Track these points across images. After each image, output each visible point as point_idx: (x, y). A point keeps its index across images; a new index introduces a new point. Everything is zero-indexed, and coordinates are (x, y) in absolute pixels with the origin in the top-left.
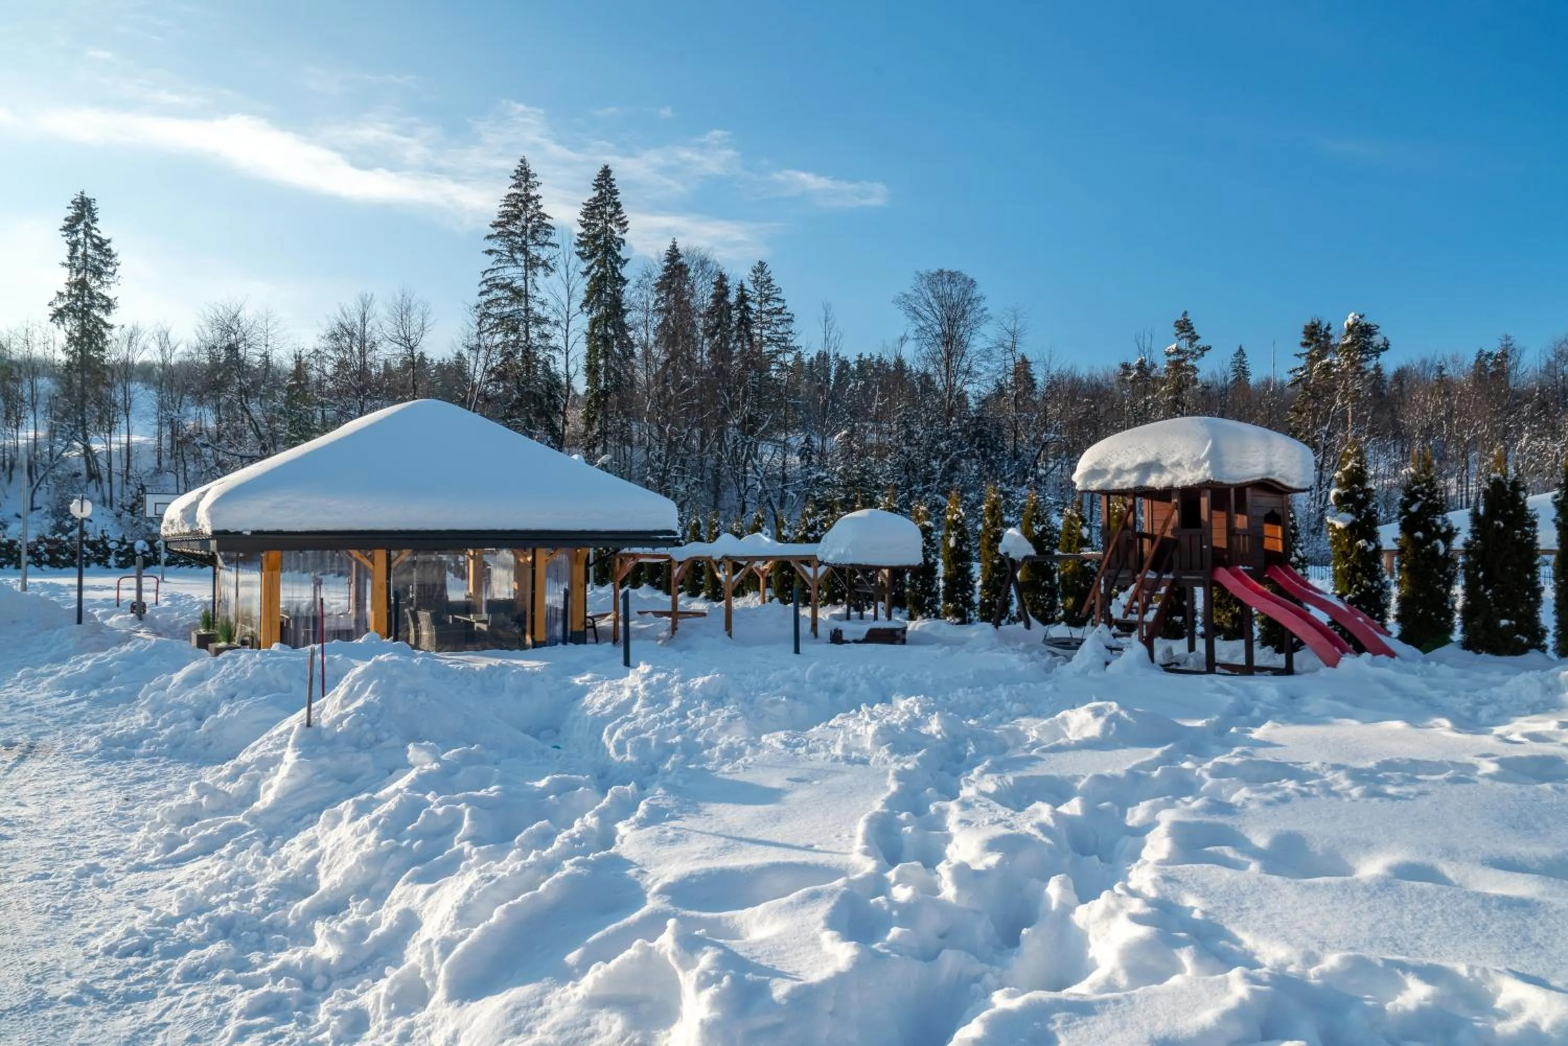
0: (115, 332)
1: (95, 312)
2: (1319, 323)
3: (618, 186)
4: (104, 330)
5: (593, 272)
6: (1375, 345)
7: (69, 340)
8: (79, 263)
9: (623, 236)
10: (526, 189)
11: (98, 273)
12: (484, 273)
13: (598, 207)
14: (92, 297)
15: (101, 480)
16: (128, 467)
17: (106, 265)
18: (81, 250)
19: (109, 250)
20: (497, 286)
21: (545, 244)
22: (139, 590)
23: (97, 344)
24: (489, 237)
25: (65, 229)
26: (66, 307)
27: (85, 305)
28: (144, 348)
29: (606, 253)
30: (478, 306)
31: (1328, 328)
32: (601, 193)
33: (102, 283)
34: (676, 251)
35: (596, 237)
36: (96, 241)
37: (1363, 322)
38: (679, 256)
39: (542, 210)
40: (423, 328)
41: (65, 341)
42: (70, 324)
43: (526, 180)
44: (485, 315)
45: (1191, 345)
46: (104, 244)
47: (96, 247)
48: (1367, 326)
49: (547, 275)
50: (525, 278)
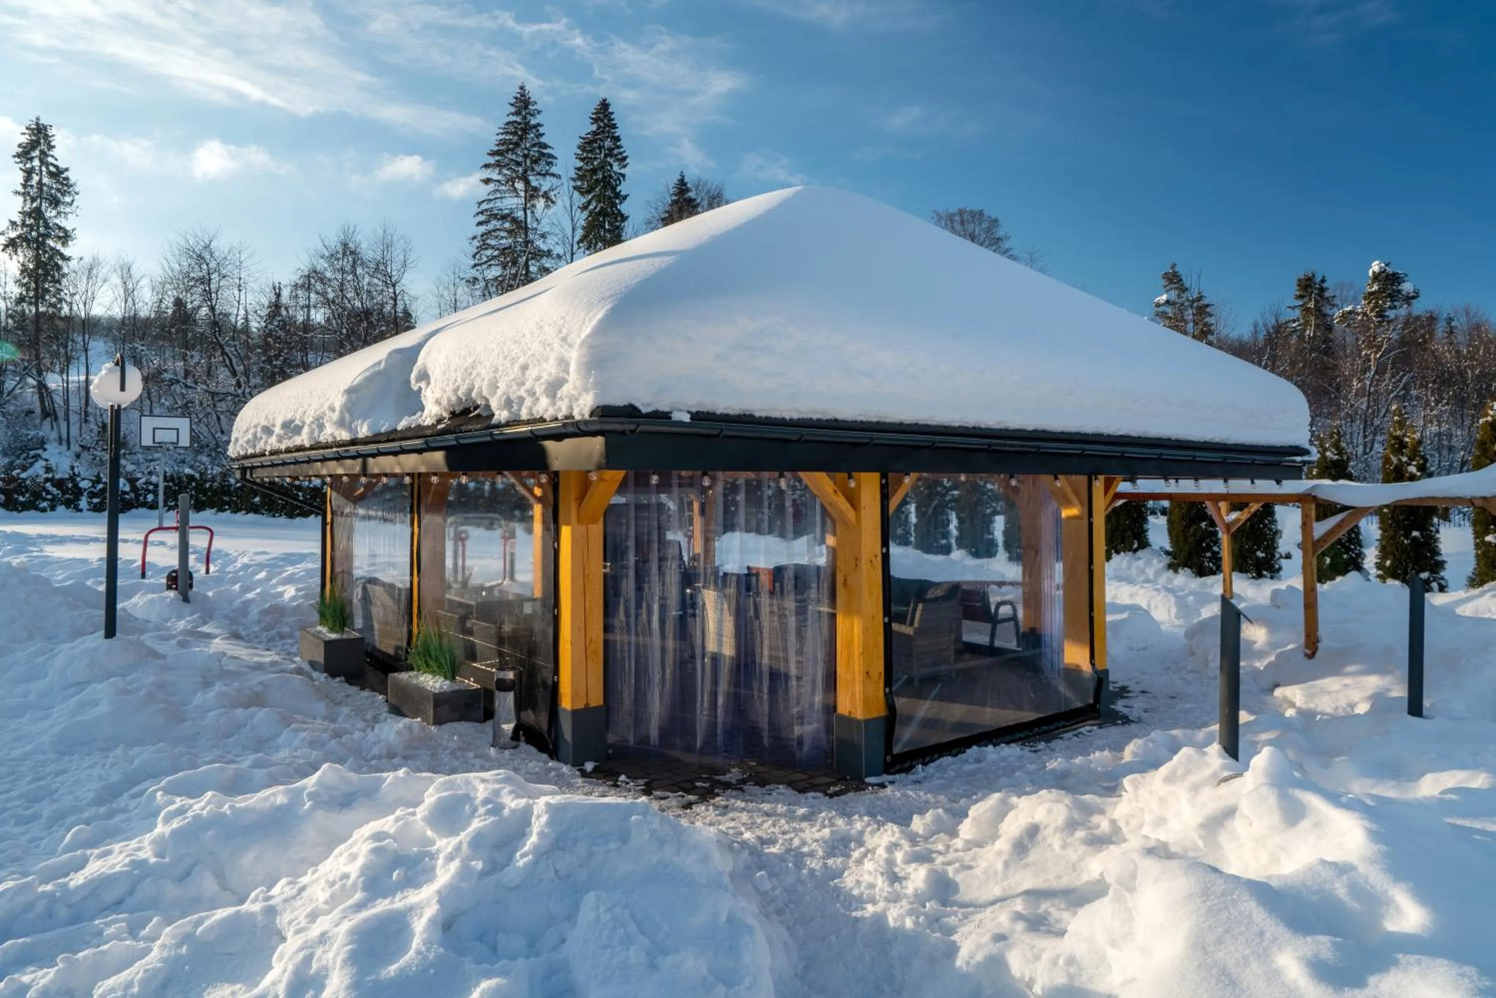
0: (73, 264)
1: (51, 243)
2: (1313, 276)
3: (617, 119)
4: (60, 262)
5: (591, 207)
6: (1404, 293)
7: (22, 272)
8: (33, 192)
9: (623, 171)
10: (524, 118)
11: (55, 203)
12: (480, 203)
13: (595, 141)
14: (47, 226)
15: (56, 419)
16: (87, 404)
17: (63, 195)
18: (36, 178)
19: (67, 179)
20: (495, 216)
21: (547, 174)
22: (184, 549)
23: (53, 277)
24: (486, 166)
25: (18, 155)
26: (19, 237)
27: (39, 235)
28: (105, 281)
29: (604, 187)
30: (474, 238)
31: (1323, 281)
32: (599, 127)
33: (59, 213)
34: (685, 185)
35: (594, 171)
36: (52, 169)
37: (1390, 270)
38: (688, 190)
39: (543, 140)
40: (404, 264)
41: (18, 273)
42: (23, 256)
43: (526, 108)
44: (484, 246)
45: (1179, 296)
46: (62, 173)
47: (51, 175)
48: (1394, 274)
49: (547, 207)
50: (525, 210)
